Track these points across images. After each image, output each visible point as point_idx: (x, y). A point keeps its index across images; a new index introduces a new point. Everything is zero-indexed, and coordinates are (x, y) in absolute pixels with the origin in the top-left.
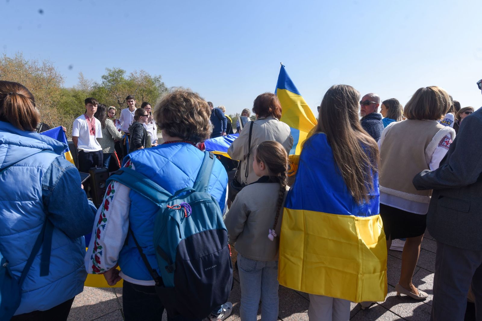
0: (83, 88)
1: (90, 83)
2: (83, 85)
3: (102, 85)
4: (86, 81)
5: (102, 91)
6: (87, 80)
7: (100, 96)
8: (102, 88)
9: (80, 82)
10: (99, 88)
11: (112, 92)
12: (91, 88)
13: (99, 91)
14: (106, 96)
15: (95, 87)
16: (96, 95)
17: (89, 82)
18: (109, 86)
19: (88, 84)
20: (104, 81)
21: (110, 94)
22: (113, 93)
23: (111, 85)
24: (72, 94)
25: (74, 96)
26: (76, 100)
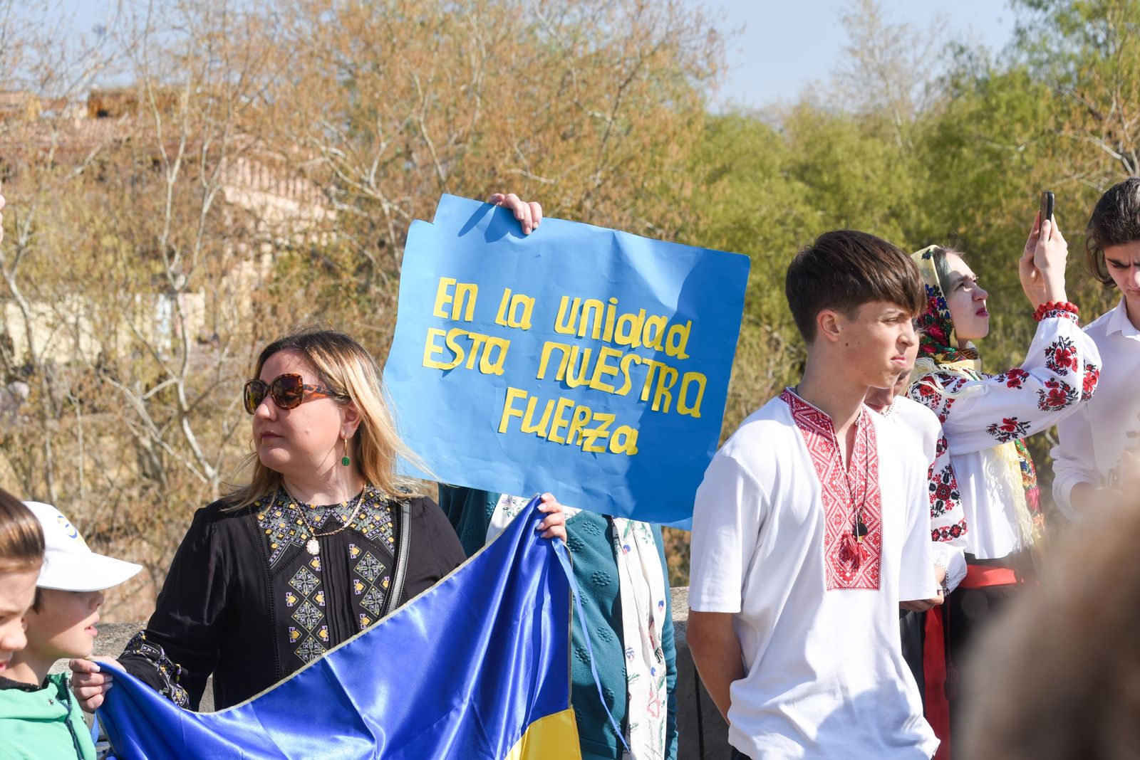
0: (873, 96)
1: (921, 49)
2: (875, 75)
3: (1013, 61)
4: (895, 39)
5: (1011, 107)
6: (903, 28)
7: (996, 156)
8: (1006, 82)
9: (853, 52)
10: (984, 87)
11: (1084, 114)
12: (927, 89)
13: (986, 114)
14: (1033, 149)
15: (955, 85)
16: (961, 144)
17: (915, 41)
18: (1065, 64)
19: (909, 57)
20: (1024, 24)
21: (1067, 132)
22: (1091, 125)
23: (1076, 50)
24: (789, 151)
25: (802, 172)
26: (808, 201)
